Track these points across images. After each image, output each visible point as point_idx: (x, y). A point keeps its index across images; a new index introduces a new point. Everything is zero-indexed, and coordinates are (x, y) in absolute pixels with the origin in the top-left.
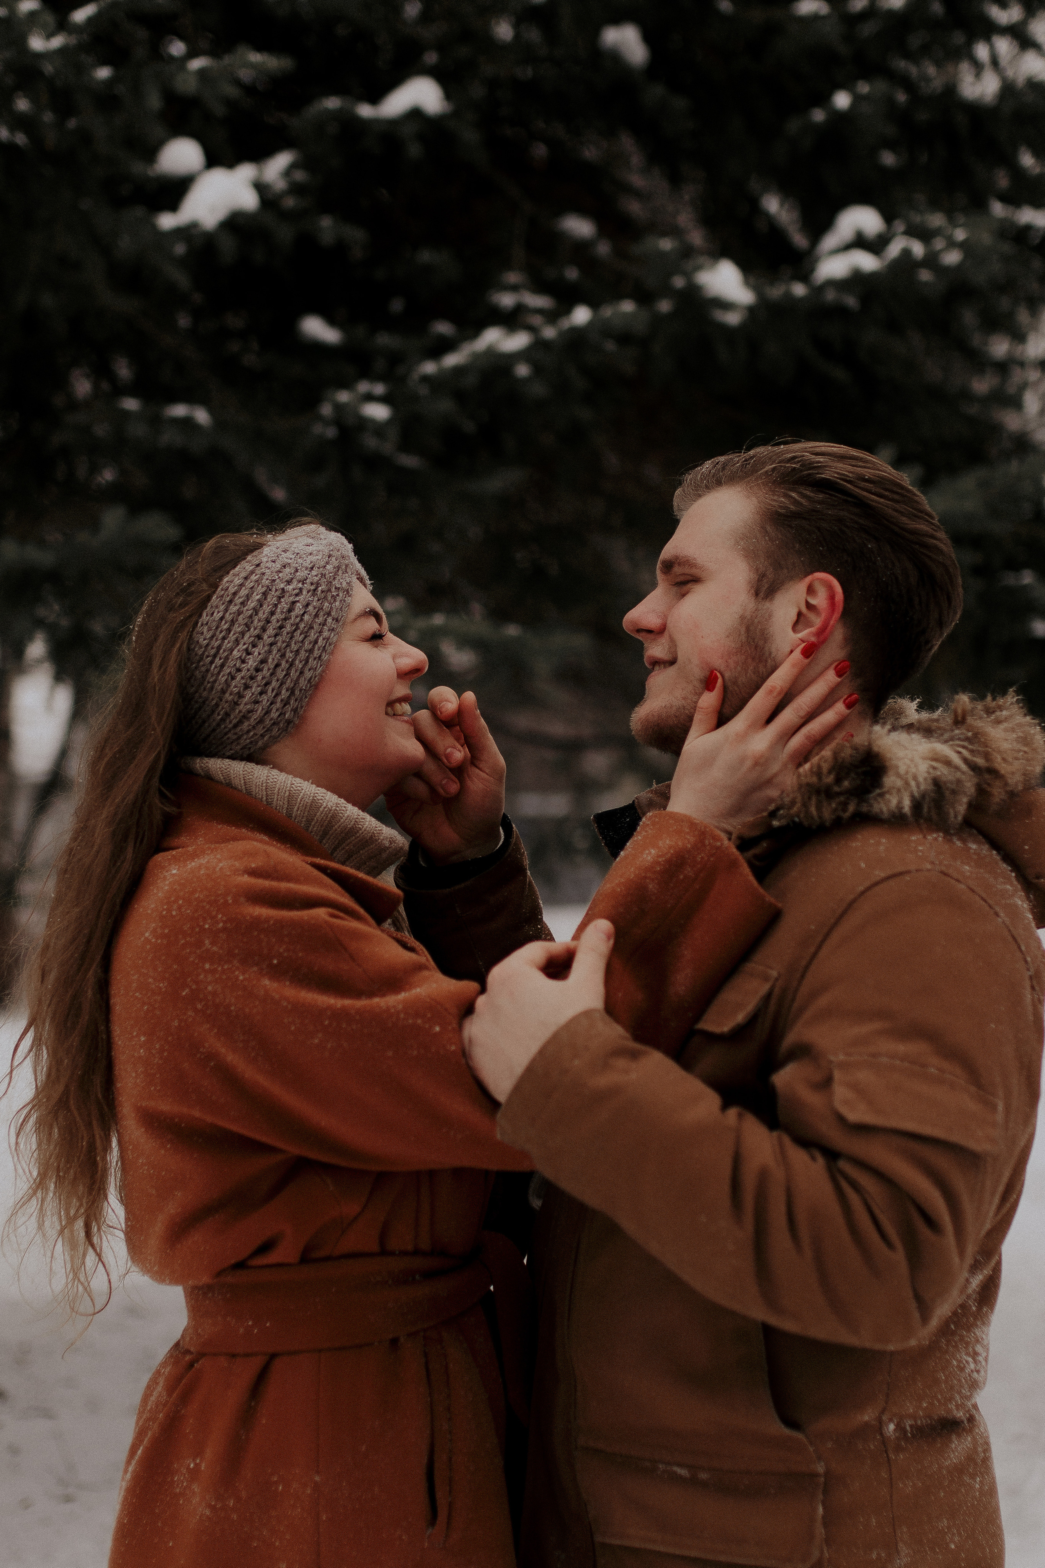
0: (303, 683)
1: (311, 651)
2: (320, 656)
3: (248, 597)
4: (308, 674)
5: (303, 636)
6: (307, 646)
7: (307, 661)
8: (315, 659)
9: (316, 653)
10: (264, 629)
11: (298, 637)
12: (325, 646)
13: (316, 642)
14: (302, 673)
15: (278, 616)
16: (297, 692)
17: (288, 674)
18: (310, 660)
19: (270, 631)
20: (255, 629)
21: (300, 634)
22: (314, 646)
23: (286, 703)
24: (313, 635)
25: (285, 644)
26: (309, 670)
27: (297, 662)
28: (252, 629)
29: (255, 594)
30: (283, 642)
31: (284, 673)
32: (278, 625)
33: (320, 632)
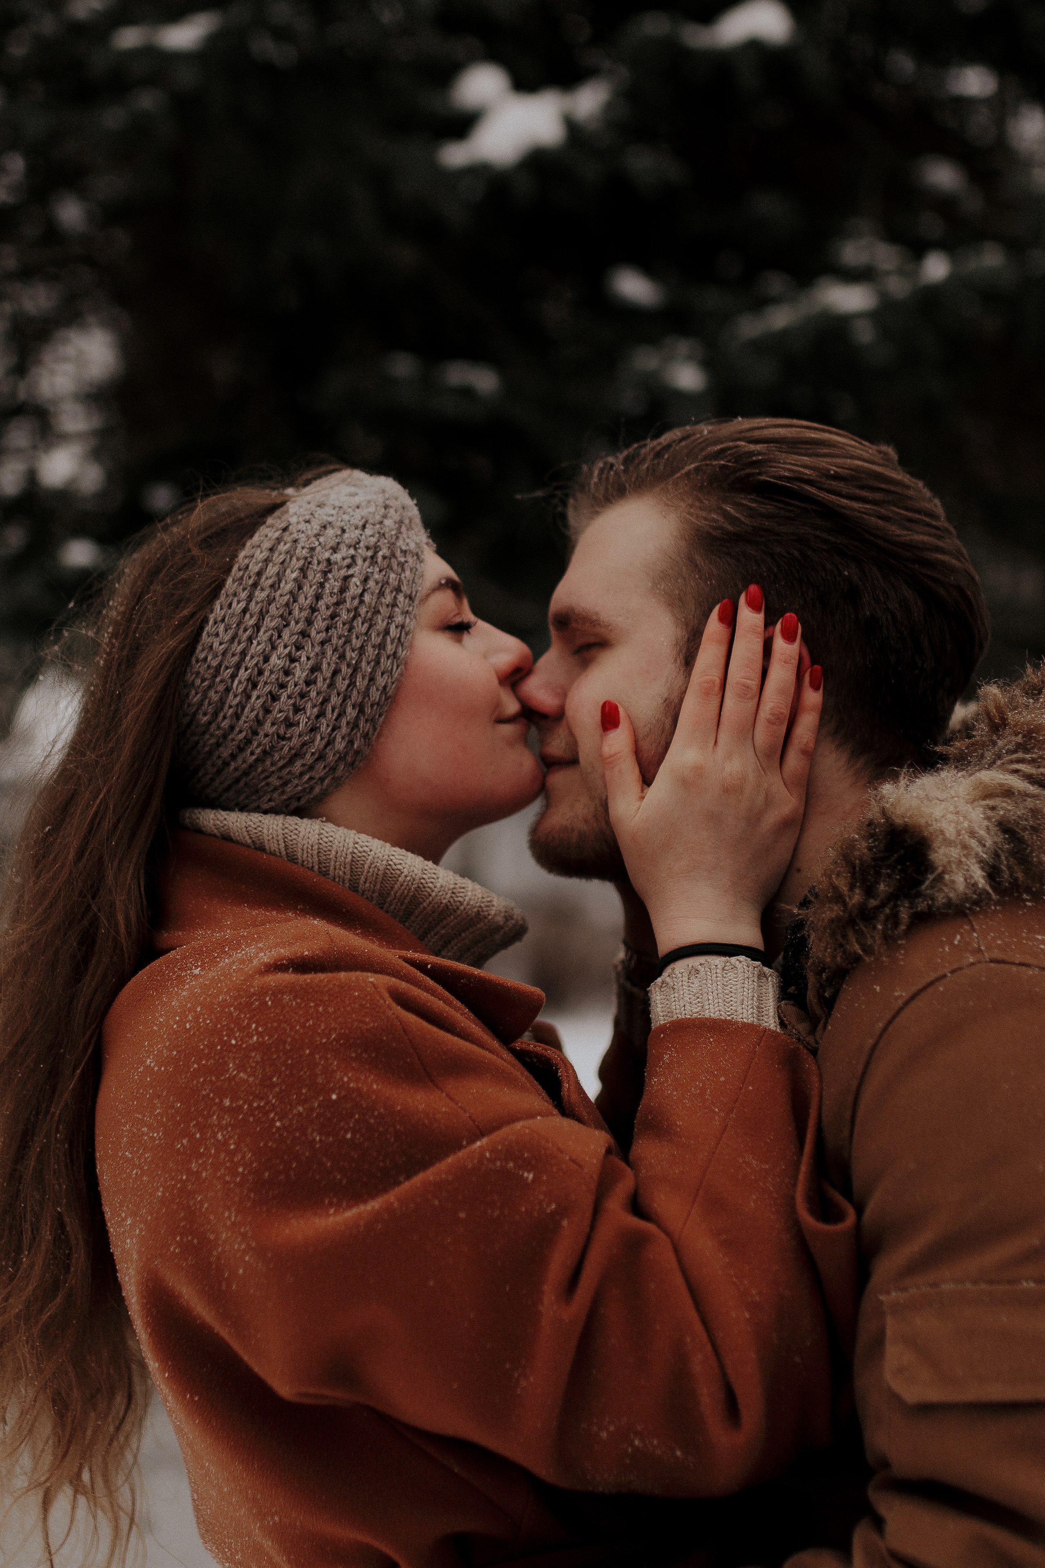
0: (375, 695)
1: (382, 646)
2: (395, 653)
3: (280, 576)
4: (381, 681)
5: (366, 625)
6: (375, 639)
7: (378, 663)
8: (388, 658)
9: (390, 648)
10: (309, 622)
11: (360, 627)
12: (399, 638)
13: (387, 632)
14: (372, 679)
15: (328, 599)
16: (368, 710)
17: (352, 684)
18: (382, 660)
19: (320, 623)
20: (297, 623)
21: (363, 624)
22: (384, 639)
23: (354, 725)
24: (381, 624)
25: (343, 639)
26: (383, 674)
27: (364, 664)
28: (293, 623)
29: (288, 571)
30: (340, 638)
31: (347, 682)
32: (329, 613)
33: (391, 617)
